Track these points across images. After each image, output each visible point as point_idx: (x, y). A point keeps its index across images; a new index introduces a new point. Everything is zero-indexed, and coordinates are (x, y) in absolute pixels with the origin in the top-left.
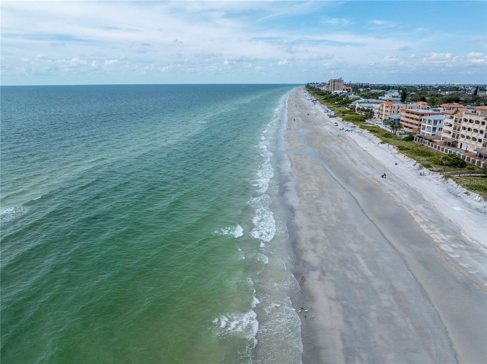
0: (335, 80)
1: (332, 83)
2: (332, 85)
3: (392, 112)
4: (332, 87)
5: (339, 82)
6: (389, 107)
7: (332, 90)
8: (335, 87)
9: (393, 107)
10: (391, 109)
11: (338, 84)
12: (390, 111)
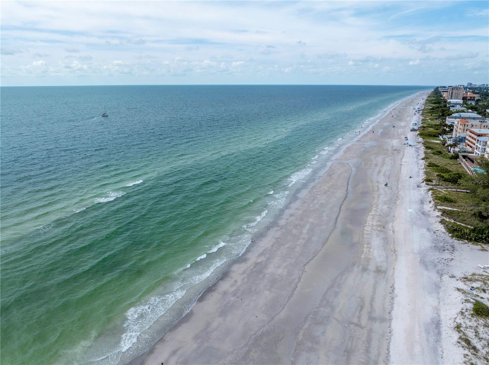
0: (454, 88)
1: (450, 90)
2: (450, 93)
3: (465, 130)
4: (450, 95)
5: (458, 89)
6: (462, 125)
7: (450, 98)
8: (453, 95)
9: (466, 125)
10: (464, 127)
11: (457, 92)
12: (463, 129)
